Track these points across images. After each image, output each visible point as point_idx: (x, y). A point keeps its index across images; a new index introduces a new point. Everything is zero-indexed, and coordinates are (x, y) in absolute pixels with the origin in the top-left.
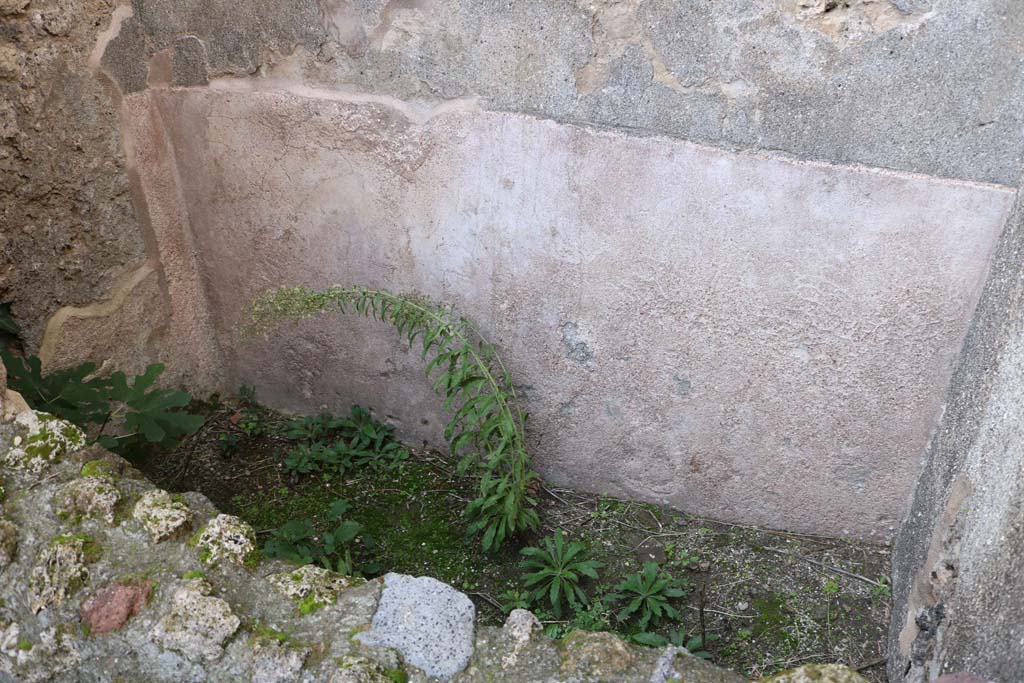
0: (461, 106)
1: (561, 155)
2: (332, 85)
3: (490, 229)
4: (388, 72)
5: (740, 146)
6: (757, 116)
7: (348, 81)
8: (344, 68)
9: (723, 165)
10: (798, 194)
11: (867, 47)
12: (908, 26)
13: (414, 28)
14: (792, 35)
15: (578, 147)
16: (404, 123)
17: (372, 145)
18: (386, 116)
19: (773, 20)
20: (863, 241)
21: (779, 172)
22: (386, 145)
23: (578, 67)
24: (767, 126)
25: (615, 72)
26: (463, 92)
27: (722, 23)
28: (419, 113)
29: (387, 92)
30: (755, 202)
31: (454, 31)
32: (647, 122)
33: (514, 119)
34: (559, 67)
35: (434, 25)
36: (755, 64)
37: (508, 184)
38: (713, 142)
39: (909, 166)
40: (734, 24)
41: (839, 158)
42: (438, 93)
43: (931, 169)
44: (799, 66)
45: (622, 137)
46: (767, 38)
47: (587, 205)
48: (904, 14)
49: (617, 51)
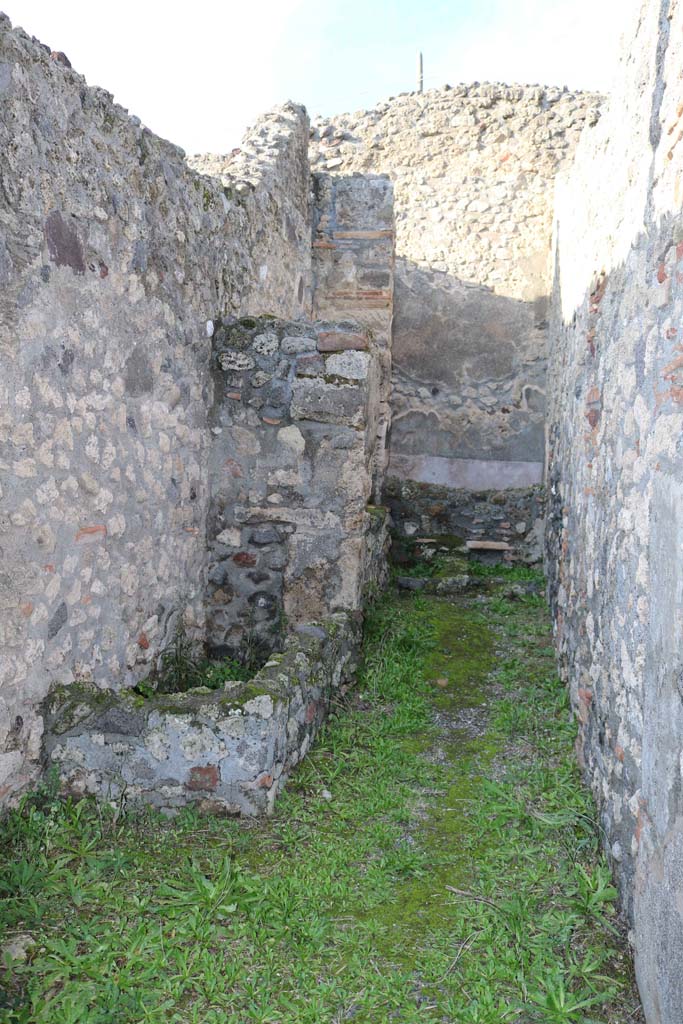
0: (422, 456)
1: (447, 466)
4: (404, 449)
5: (487, 459)
6: (491, 453)
9: (484, 464)
10: (501, 469)
11: (511, 437)
12: (518, 433)
13: (412, 438)
14: (496, 437)
15: (452, 463)
16: (407, 461)
18: (402, 460)
19: (492, 433)
20: (516, 478)
21: (496, 464)
23: (451, 445)
24: (493, 455)
25: (460, 446)
26: (423, 452)
27: (482, 434)
28: (411, 458)
30: (492, 472)
31: (422, 438)
32: (467, 456)
33: (436, 458)
34: (447, 445)
35: (417, 437)
36: (489, 442)
37: (434, 474)
38: (481, 459)
39: (522, 460)
41: (509, 460)
42: (414, 453)
43: (527, 461)
44: (498, 442)
45: (462, 460)
46: (491, 437)
47: (454, 476)
48: (516, 430)
49: (460, 441)
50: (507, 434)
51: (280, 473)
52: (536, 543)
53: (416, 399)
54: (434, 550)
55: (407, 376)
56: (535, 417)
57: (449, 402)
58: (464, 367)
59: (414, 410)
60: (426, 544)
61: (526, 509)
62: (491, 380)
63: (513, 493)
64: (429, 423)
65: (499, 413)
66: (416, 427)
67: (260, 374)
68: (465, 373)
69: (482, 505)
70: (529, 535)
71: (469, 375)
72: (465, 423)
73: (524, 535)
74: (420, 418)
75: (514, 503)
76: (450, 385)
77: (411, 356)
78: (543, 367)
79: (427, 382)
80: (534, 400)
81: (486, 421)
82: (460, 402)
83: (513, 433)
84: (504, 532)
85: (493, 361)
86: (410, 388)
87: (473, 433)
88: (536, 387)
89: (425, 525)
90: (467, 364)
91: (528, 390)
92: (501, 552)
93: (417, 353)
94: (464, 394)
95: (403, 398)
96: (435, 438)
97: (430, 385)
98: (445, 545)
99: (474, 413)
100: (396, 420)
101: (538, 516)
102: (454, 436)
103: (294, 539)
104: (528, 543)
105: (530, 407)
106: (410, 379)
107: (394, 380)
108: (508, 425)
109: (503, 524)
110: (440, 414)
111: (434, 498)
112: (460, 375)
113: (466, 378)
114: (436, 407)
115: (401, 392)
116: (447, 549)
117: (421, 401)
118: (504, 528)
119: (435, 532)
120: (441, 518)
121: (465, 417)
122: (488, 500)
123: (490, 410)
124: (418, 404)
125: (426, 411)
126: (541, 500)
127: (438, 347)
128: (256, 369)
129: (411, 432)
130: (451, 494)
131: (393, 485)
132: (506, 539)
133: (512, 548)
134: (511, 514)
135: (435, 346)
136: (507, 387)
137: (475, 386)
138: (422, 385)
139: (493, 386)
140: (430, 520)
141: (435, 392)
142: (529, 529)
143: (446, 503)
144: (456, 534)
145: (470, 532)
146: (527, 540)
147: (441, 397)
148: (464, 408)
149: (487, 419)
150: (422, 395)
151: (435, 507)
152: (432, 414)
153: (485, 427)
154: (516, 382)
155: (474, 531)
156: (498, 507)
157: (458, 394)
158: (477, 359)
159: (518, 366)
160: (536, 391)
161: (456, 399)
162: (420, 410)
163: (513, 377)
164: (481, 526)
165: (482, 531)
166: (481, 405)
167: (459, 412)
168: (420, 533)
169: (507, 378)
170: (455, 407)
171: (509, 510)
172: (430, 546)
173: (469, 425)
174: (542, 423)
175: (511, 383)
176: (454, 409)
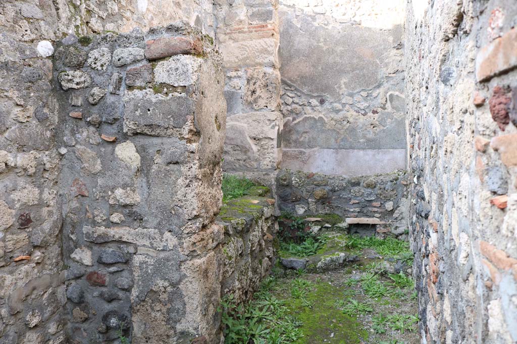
0: (315, 149)
1: (334, 155)
2: (290, 148)
3: (321, 170)
4: (302, 144)
5: (364, 149)
6: (366, 144)
7: (294, 147)
8: (293, 145)
9: (361, 153)
10: (374, 155)
11: (380, 132)
12: (385, 128)
13: (307, 137)
14: (369, 131)
15: (337, 153)
16: (305, 153)
17: (298, 158)
18: (301, 152)
19: (366, 129)
20: (385, 162)
21: (370, 152)
22: (301, 158)
23: (336, 140)
24: (367, 145)
25: (342, 140)
26: (316, 147)
27: (358, 131)
28: (307, 151)
29: (302, 148)
30: (367, 158)
31: (314, 136)
32: (348, 147)
33: (325, 150)
34: (333, 140)
35: (311, 136)
36: (364, 136)
37: (325, 161)
38: (359, 149)
39: (390, 148)
40: (360, 131)
41: (379, 148)
42: (310, 147)
43: (393, 148)
44: (371, 136)
45: (344, 150)
46: (365, 132)
47: (339, 163)
48: (384, 126)
49: (343, 136)
50: (377, 129)
51: (119, 192)
52: (402, 218)
53: (308, 108)
54: (320, 227)
55: (300, 92)
56: (397, 116)
57: (333, 108)
58: (342, 82)
59: (307, 116)
60: (313, 222)
61: (393, 190)
62: (363, 90)
63: (382, 178)
64: (319, 124)
65: (370, 114)
66: (310, 128)
67: (96, 90)
68: (343, 86)
69: (356, 188)
70: (396, 212)
71: (347, 88)
72: (345, 123)
73: (392, 211)
74: (312, 122)
75: (382, 186)
76: (333, 95)
77: (302, 77)
78: (401, 77)
79: (315, 94)
80: (396, 103)
81: (361, 120)
82: (341, 108)
83: (382, 128)
84: (376, 209)
85: (364, 75)
86: (303, 100)
87: (352, 131)
88: (397, 93)
89: (313, 207)
90: (344, 80)
91: (391, 96)
92: (374, 226)
93: (307, 74)
94: (344, 101)
95: (299, 107)
96: (323, 135)
97: (318, 96)
98: (327, 222)
99: (352, 115)
100: (295, 124)
101: (403, 196)
102: (338, 133)
103: (137, 259)
104: (396, 219)
105: (393, 108)
106: (303, 93)
107: (291, 95)
108: (378, 123)
109: (374, 204)
110: (327, 117)
111: (318, 185)
112: (340, 88)
113: (344, 90)
114: (323, 113)
115: (297, 103)
116: (330, 226)
117: (313, 109)
118: (375, 207)
119: (320, 212)
120: (323, 200)
121: (345, 118)
122: (361, 184)
123: (363, 112)
124: (310, 111)
125: (316, 115)
126: (405, 183)
127: (322, 69)
128: (92, 85)
129: (306, 132)
130: (332, 181)
132: (378, 215)
133: (383, 222)
134: (381, 195)
135: (320, 68)
136: (375, 94)
137: (351, 95)
138: (312, 97)
139: (364, 94)
140: (316, 202)
141: (322, 102)
142: (396, 207)
143: (328, 188)
144: (338, 212)
145: (349, 211)
146: (395, 215)
147: (327, 105)
148: (344, 112)
149: (362, 119)
150: (313, 104)
151: (319, 192)
152: (321, 118)
153: (361, 125)
154: (381, 90)
155: (352, 210)
156: (369, 190)
157: (339, 101)
158: (351, 75)
159: (382, 78)
160: (397, 96)
161: (338, 106)
162: (312, 116)
163: (379, 86)
164: (357, 205)
165: (357, 210)
166: (356, 109)
167: (341, 115)
168: (308, 213)
169: (375, 87)
170: (338, 111)
171: (379, 192)
172: (316, 223)
173: (348, 124)
174: (403, 120)
175: (378, 91)
176: (337, 113)
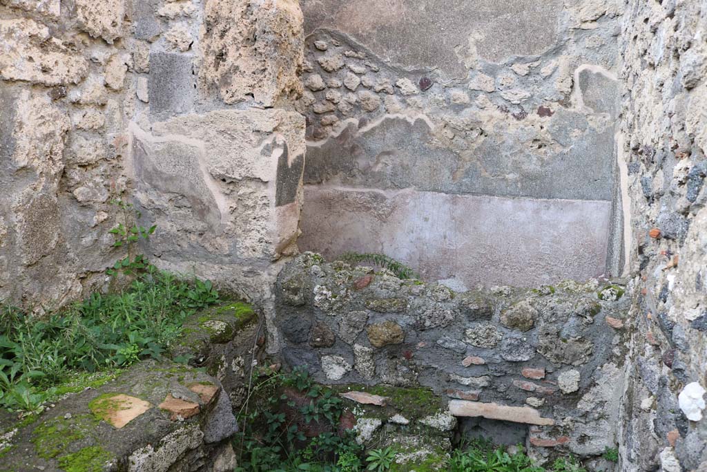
0: (407, 191)
1: (448, 206)
2: (354, 186)
4: (378, 179)
5: (514, 196)
6: (519, 185)
7: (361, 184)
8: (359, 179)
9: (509, 204)
10: (537, 211)
11: (554, 158)
12: (566, 150)
13: (390, 162)
14: (528, 156)
15: (454, 203)
16: (384, 199)
17: (369, 209)
18: (376, 197)
19: (521, 151)
20: (563, 227)
21: (529, 204)
22: (375, 208)
23: (453, 173)
24: (523, 188)
25: (467, 173)
26: (408, 185)
27: (504, 154)
28: (389, 195)
29: (377, 187)
30: (522, 216)
31: (405, 162)
32: (480, 190)
33: (429, 194)
34: (446, 173)
35: (397, 161)
36: (517, 167)
37: (426, 220)
38: (504, 196)
39: (575, 197)
40: (508, 154)
41: (549, 197)
42: (398, 186)
43: (582, 197)
44: (532, 166)
45: (470, 197)
46: (520, 158)
47: (459, 224)
48: (564, 146)
49: (467, 166)
50: (548, 152)
52: (602, 417)
53: (394, 98)
54: (378, 422)
55: (378, 61)
56: (596, 122)
57: (448, 100)
58: (471, 40)
59: (392, 116)
60: (363, 406)
61: (581, 341)
62: (518, 60)
63: (553, 301)
64: (416, 136)
65: (533, 116)
66: (397, 145)
68: (473, 49)
69: (481, 327)
70: (587, 397)
71: (481, 53)
72: (475, 134)
73: (576, 396)
74: (401, 130)
75: (553, 328)
76: (449, 71)
77: (383, 28)
78: (612, 31)
79: (410, 68)
80: (595, 91)
81: (512, 130)
82: (467, 100)
83: (559, 149)
84: (531, 386)
85: (522, 25)
86: (384, 81)
87: (490, 153)
88: (598, 69)
89: (364, 365)
90: (476, 36)
91: (585, 75)
92: (526, 427)
93: (393, 22)
94: (473, 85)
95: (373, 96)
96: (426, 161)
97: (416, 73)
98: (399, 411)
99: (492, 117)
100: (365, 134)
101: (610, 357)
102: (458, 157)
104: (585, 415)
105: (588, 103)
106: (383, 64)
107: (358, 69)
108: (549, 137)
109: (529, 371)
110: (434, 121)
111: (380, 311)
112: (466, 53)
113: (475, 58)
114: (427, 110)
115: (370, 88)
116: (405, 421)
117: (404, 101)
118: (529, 379)
119: (385, 378)
120: (394, 349)
121: (475, 125)
122: (496, 316)
123: (517, 111)
124: (398, 106)
125: (410, 116)
126: (619, 325)
127: (427, 9)
129: (388, 153)
130: (418, 301)
131: (298, 279)
132: (535, 401)
133: (548, 421)
134: (547, 349)
135: (422, 8)
136: (546, 70)
137: (492, 71)
138: (403, 74)
139: (522, 69)
140: (373, 354)
141: (425, 85)
142: (587, 384)
143: (404, 320)
144: (429, 382)
145: (458, 384)
146: (584, 405)
147: (435, 93)
148: (473, 110)
149: (513, 128)
150: (404, 90)
151: (382, 329)
152: (420, 122)
153: (511, 142)
154: (562, 61)
155: (466, 381)
156: (517, 334)
157: (463, 84)
158: (492, 24)
159: (566, 31)
160: (599, 75)
161: (460, 94)
162: (401, 116)
163: (557, 51)
164: (481, 369)
165: (482, 382)
166: (501, 103)
167: (465, 116)
168: (353, 381)
169: (547, 54)
170: (459, 108)
171: (543, 341)
172: (371, 410)
173: (482, 138)
174: (610, 132)
175: (553, 62)
176: (457, 113)
